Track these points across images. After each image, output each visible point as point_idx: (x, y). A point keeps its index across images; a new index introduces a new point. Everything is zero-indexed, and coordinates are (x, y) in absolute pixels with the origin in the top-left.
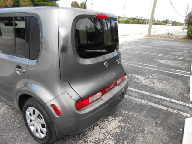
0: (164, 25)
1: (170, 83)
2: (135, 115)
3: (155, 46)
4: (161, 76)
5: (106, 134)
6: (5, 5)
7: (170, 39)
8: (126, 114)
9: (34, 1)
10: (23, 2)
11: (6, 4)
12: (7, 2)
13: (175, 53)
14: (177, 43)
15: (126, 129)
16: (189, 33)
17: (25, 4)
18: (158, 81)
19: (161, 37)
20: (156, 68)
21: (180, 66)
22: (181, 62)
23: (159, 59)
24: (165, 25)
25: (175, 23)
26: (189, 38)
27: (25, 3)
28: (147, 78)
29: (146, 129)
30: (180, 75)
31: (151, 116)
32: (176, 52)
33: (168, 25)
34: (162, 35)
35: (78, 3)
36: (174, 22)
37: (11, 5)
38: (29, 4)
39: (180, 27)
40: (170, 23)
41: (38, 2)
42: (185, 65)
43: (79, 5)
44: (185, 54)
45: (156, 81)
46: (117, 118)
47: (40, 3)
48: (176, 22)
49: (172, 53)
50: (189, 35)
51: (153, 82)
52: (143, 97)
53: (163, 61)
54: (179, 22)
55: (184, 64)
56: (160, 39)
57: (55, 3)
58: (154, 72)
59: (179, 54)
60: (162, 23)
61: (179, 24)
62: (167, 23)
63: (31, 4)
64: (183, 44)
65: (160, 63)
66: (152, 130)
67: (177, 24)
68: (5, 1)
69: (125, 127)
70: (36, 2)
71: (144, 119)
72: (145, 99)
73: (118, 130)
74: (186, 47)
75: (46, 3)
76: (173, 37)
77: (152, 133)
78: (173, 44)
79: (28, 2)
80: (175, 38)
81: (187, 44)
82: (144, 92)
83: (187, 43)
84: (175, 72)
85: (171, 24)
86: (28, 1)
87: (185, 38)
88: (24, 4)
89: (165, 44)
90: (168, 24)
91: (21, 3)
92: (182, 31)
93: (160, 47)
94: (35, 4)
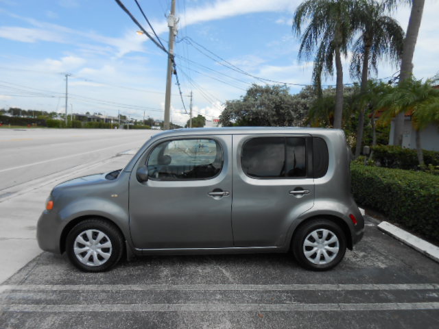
0: (147, 128)
24: (150, 129)
33: (155, 129)
36: (163, 122)
40: (157, 126)
60: (142, 125)
62: (151, 126)
85: (159, 128)
90: (153, 127)
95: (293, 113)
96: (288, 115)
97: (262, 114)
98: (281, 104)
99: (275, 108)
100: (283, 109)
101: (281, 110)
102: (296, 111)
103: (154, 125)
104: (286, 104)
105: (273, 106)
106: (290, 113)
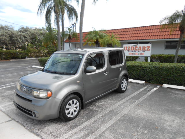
95: (19, 40)
96: (17, 41)
97: (3, 40)
98: (12, 35)
99: (9, 37)
100: (14, 37)
101: (13, 38)
102: (20, 38)
104: (15, 35)
105: (8, 36)
106: (18, 39)
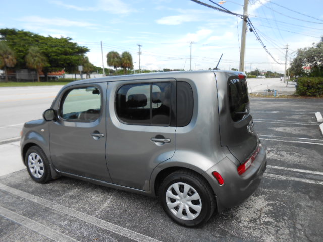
0: (254, 77)
1: (305, 154)
2: (280, 192)
3: (257, 110)
4: (288, 147)
5: (258, 213)
6: (3, 64)
7: (273, 99)
8: (269, 191)
9: (50, 55)
10: (31, 58)
11: (5, 62)
12: (6, 60)
13: (291, 117)
14: (285, 103)
15: (279, 206)
16: (300, 87)
17: (35, 60)
18: (287, 153)
19: (259, 96)
20: (276, 138)
21: (305, 133)
22: (305, 127)
23: (273, 126)
24: (256, 78)
25: (269, 75)
26: (300, 95)
27: (35, 58)
28: (270, 151)
29: (302, 204)
30: (312, 144)
31: (300, 191)
32: (291, 115)
33: (260, 78)
34: (260, 93)
35: (118, 54)
36: (268, 72)
37: (13, 63)
38: (42, 60)
39: (278, 79)
40: (262, 75)
41: (55, 56)
42: (312, 131)
43: (119, 57)
44: (305, 117)
45: (284, 153)
46: (260, 196)
47: (58, 58)
48: (271, 72)
49: (287, 117)
50: (300, 90)
51: (281, 156)
52: (278, 172)
53: (280, 129)
54: (275, 73)
55: (310, 130)
56: (258, 99)
57: (83, 56)
58: (276, 143)
59: (297, 118)
60: (250, 75)
61: (276, 75)
62: (257, 75)
63: (44, 60)
64: (295, 104)
65: (277, 132)
66: (309, 204)
67: (273, 76)
68: (3, 59)
69: (275, 204)
70: (52, 57)
71: (294, 195)
72: (282, 175)
73: (270, 208)
74: (302, 108)
75: (69, 56)
76: (276, 95)
77: (311, 207)
78: (282, 105)
79: (39, 58)
80: (280, 96)
81: (301, 104)
82: (276, 167)
83: (300, 102)
84: (303, 141)
85: (264, 76)
86: (40, 56)
87: (295, 96)
88: (33, 60)
89: (269, 106)
90: (259, 76)
91: (27, 60)
92: (285, 85)
93: (265, 111)
94: (51, 59)
103: (260, 74)
